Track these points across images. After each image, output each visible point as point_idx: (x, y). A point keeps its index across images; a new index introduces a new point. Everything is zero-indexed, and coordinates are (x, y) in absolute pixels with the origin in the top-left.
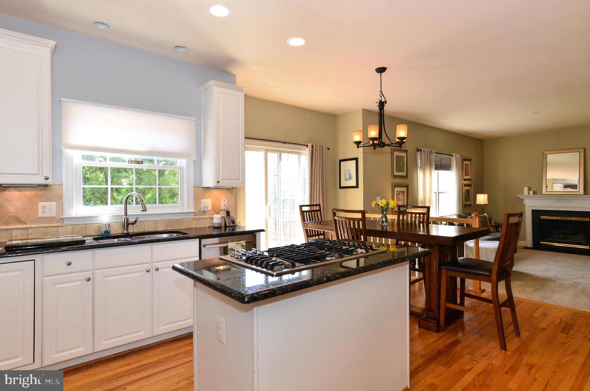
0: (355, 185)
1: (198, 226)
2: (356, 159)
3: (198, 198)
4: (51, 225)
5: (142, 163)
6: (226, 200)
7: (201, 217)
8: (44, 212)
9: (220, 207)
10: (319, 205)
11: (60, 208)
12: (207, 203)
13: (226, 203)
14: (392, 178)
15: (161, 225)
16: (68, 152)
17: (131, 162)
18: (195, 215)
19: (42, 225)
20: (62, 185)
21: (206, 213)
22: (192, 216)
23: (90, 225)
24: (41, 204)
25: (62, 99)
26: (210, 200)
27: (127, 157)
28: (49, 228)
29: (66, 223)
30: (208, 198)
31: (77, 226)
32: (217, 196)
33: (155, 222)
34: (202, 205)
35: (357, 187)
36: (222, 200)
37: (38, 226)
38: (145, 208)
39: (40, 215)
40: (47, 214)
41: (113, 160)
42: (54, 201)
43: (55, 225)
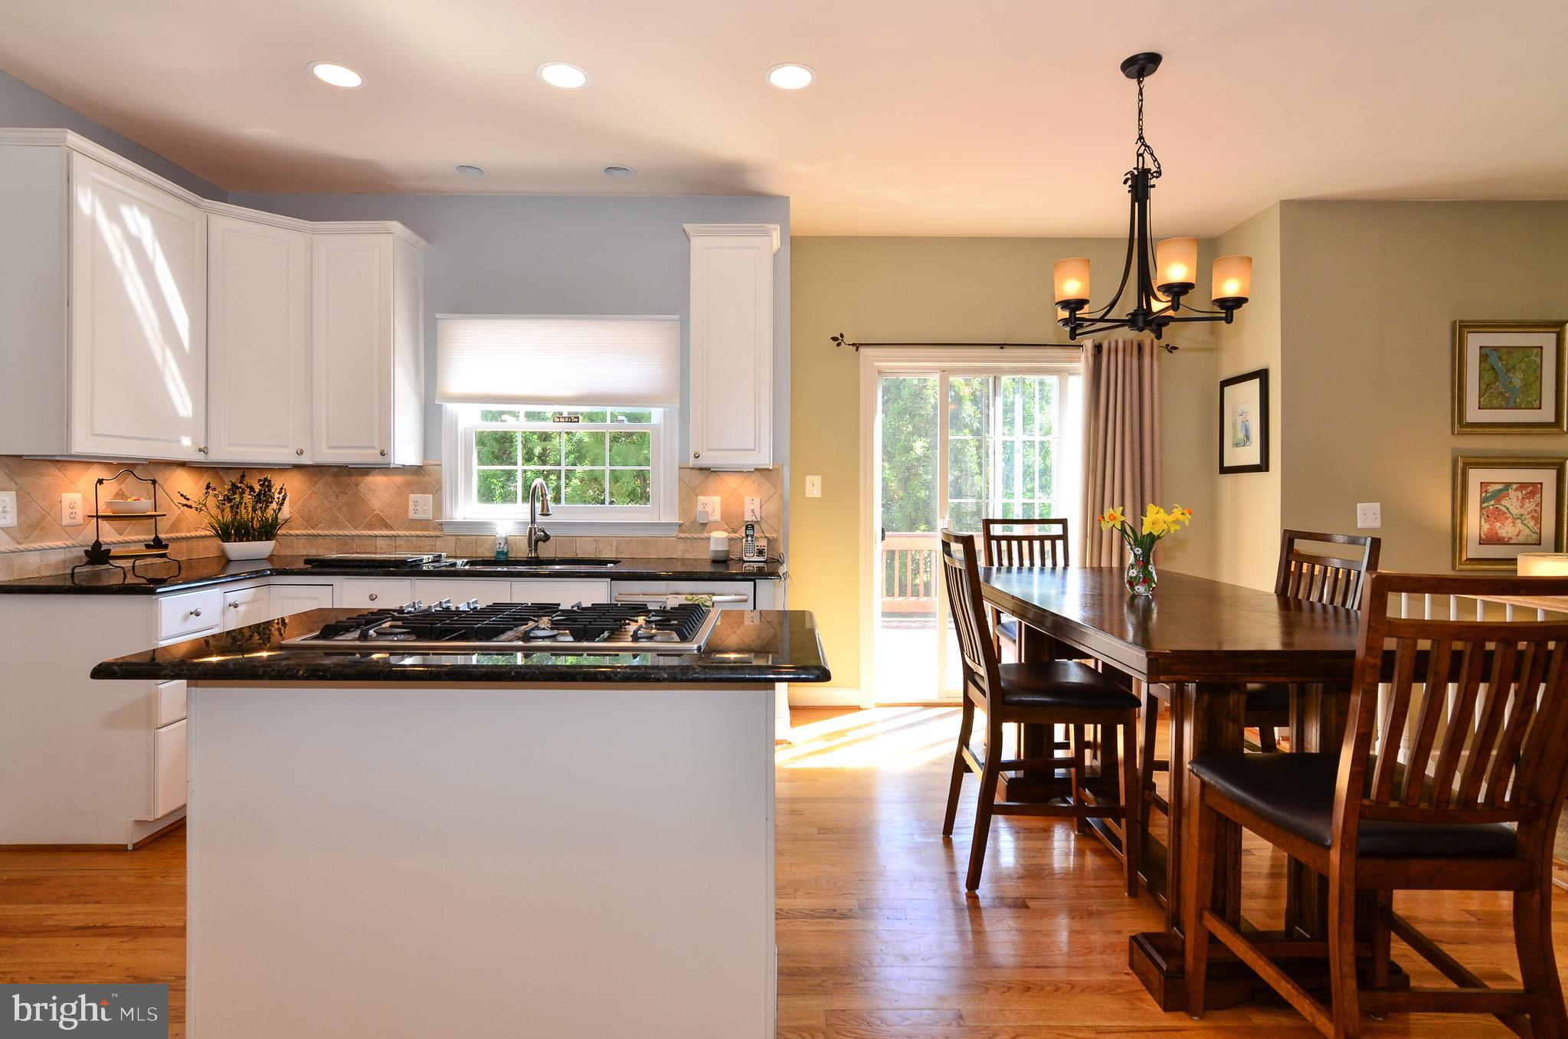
0: (1257, 461)
1: (689, 556)
2: (1263, 375)
3: (688, 495)
4: (426, 533)
5: (576, 420)
6: (757, 500)
7: (696, 536)
8: (416, 511)
9: (743, 514)
10: (1063, 522)
11: (438, 506)
12: (711, 505)
13: (756, 506)
14: (1453, 434)
15: (609, 547)
16: (451, 407)
17: (558, 420)
18: (681, 531)
19: (413, 533)
20: (441, 465)
21: (707, 528)
22: (675, 533)
23: (484, 537)
24: (412, 497)
25: (438, 316)
26: (718, 499)
27: (549, 410)
28: (423, 539)
29: (447, 530)
30: (715, 493)
31: (463, 537)
32: (735, 490)
33: (596, 540)
34: (700, 508)
35: (1263, 466)
36: (747, 500)
37: (407, 533)
38: (548, 510)
39: (411, 515)
40: (420, 516)
41: (530, 416)
42: (430, 494)
43: (431, 533)
